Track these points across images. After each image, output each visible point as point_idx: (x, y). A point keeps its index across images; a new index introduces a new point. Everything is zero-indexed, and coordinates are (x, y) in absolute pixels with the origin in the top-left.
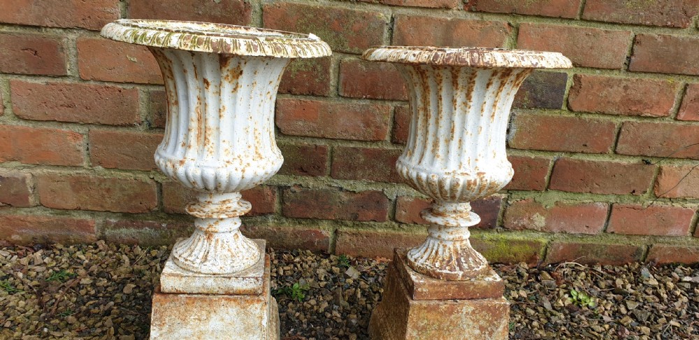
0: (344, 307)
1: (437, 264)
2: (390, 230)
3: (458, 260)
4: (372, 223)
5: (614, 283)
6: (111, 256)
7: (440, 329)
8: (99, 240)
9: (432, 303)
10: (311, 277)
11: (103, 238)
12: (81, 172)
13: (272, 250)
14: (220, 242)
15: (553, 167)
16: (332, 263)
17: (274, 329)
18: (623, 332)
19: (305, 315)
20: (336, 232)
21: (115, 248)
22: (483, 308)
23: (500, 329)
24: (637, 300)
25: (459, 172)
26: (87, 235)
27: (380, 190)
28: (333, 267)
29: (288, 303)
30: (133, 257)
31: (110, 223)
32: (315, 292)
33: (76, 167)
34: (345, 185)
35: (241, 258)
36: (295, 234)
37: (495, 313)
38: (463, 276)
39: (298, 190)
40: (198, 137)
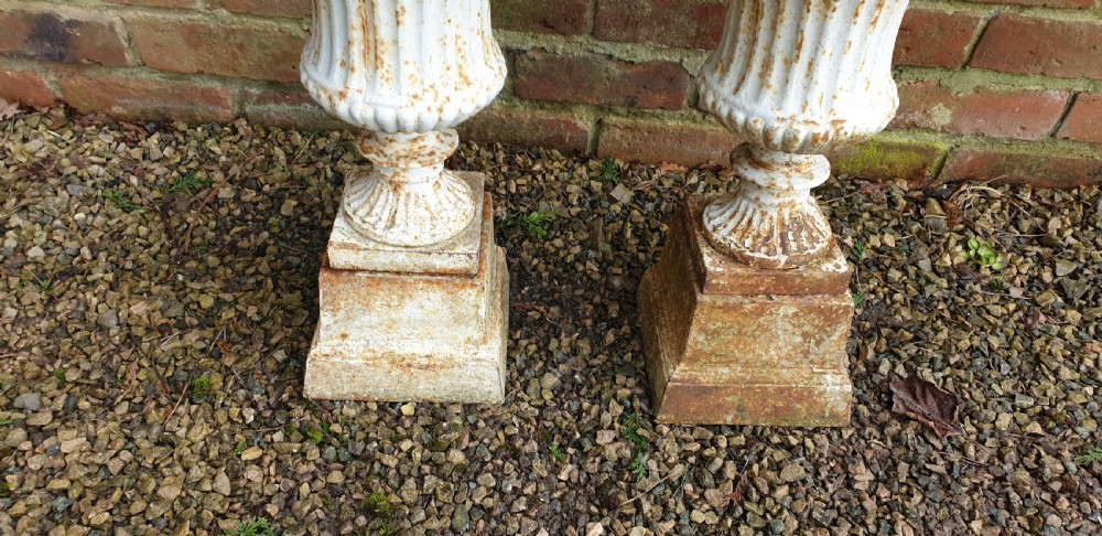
0: (604, 254)
1: (748, 242)
2: (688, 123)
3: (783, 236)
4: (658, 111)
5: (1045, 225)
6: (257, 147)
7: (740, 333)
8: (237, 118)
9: (732, 300)
10: (558, 199)
11: (243, 115)
12: (195, 17)
13: (500, 146)
14: (413, 197)
15: (985, 30)
16: (592, 174)
17: (499, 304)
18: (1035, 318)
19: (547, 263)
20: (600, 123)
21: (263, 134)
22: (811, 309)
23: (834, 338)
24: (1075, 259)
25: (801, 118)
26: (219, 110)
27: (677, 60)
28: (593, 182)
29: (523, 240)
30: (291, 151)
31: (251, 96)
32: (562, 225)
33: (187, 10)
34: (618, 51)
35: (445, 220)
36: (535, 125)
37: (830, 316)
38: (787, 263)
39: (538, 57)
40: (365, 54)
